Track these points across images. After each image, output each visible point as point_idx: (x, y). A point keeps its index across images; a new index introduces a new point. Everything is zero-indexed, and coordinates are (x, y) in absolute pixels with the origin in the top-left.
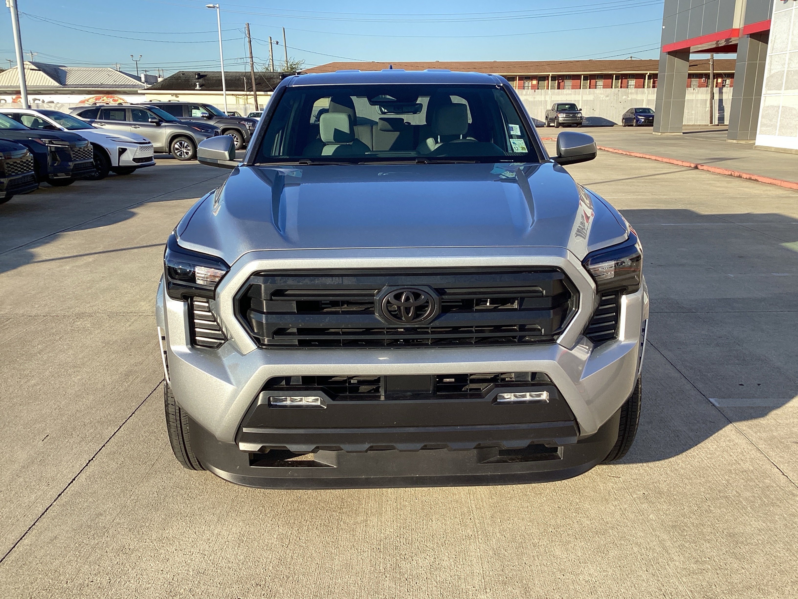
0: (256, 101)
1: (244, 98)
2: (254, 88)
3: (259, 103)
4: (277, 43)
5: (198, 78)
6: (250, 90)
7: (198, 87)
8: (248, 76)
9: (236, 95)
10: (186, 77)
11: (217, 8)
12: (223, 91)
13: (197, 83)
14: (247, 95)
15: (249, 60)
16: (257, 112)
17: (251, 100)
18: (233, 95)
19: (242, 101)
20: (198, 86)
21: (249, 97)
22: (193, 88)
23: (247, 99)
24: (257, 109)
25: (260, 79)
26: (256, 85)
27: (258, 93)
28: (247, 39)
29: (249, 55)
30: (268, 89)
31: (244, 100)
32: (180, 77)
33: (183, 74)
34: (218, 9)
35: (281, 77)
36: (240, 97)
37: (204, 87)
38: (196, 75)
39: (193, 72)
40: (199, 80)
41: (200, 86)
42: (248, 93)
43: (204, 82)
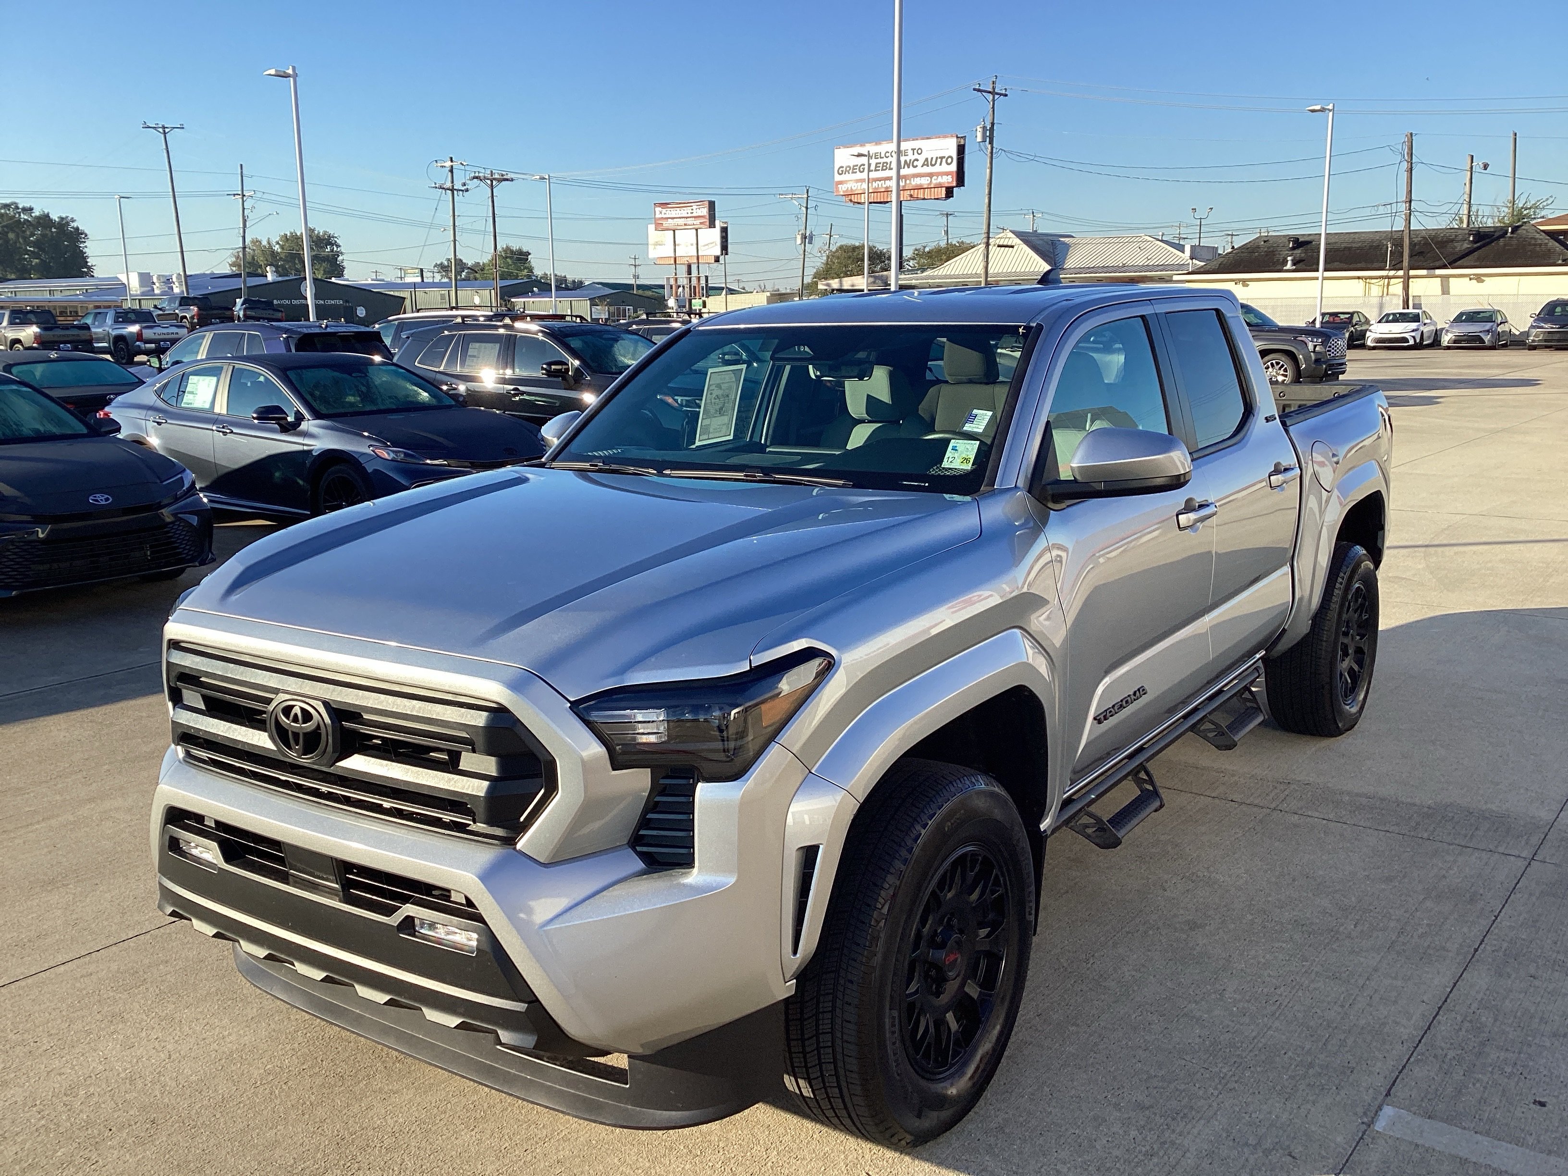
0: (1406, 288)
1: (1381, 283)
2: (1406, 263)
3: (1412, 292)
4: (1486, 167)
5: (1293, 248)
6: (1396, 267)
7: (1289, 266)
8: (1397, 239)
9: (1366, 278)
10: (1269, 248)
11: (1330, 110)
12: (1318, 271)
13: (1289, 258)
14: (1389, 278)
15: (1403, 207)
16: (1406, 311)
17: (1397, 287)
18: (1359, 278)
19: (1376, 289)
20: (1290, 263)
21: (1393, 281)
22: (1279, 267)
23: (1388, 285)
24: (1406, 304)
25: (1424, 244)
26: (1411, 256)
27: (1412, 273)
28: (1405, 165)
29: (1403, 197)
30: (1437, 264)
31: (1381, 289)
32: (1258, 247)
33: (1265, 242)
34: (1331, 114)
35: (1471, 239)
36: (1373, 281)
37: (1300, 266)
38: (1289, 241)
39: (1284, 236)
40: (1296, 251)
41: (1294, 264)
42: (1392, 273)
43: (1303, 255)
